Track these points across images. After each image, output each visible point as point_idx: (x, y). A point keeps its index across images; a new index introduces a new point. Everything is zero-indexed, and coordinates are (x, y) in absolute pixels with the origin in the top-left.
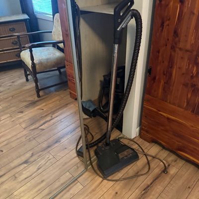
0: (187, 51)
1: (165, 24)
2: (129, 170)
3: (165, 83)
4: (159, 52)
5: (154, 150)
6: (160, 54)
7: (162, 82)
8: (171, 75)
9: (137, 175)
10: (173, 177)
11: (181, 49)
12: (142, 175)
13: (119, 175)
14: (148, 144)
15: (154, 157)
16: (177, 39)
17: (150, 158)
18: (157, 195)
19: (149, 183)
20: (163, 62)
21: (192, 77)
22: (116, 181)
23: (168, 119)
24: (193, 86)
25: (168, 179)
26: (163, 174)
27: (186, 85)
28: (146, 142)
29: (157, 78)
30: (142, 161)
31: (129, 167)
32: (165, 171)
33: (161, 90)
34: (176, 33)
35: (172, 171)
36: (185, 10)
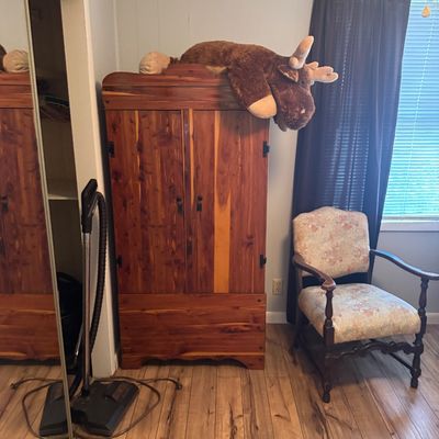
0: (160, 226)
1: (128, 204)
2: (135, 409)
3: (143, 270)
4: (127, 234)
5: (150, 373)
6: (129, 238)
7: (140, 270)
8: (149, 257)
9: (148, 410)
10: (190, 389)
11: (153, 226)
12: (155, 406)
13: (126, 423)
14: (138, 371)
15: (156, 381)
16: (146, 217)
17: (151, 385)
18: (186, 414)
19: (169, 409)
20: (136, 245)
21: (173, 252)
22: (128, 430)
23: (158, 315)
24: (177, 262)
25: (186, 393)
26: (178, 392)
27: (168, 264)
28: (134, 371)
29: (132, 267)
30: (144, 393)
31: (132, 408)
32: (178, 386)
33: (140, 281)
34: (143, 211)
35: (186, 383)
36: (147, 187)
